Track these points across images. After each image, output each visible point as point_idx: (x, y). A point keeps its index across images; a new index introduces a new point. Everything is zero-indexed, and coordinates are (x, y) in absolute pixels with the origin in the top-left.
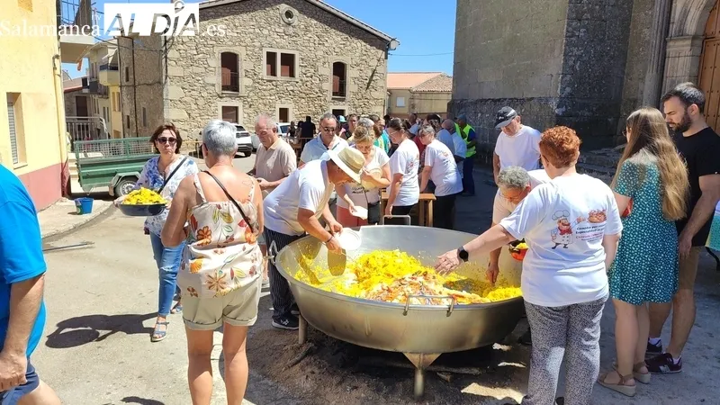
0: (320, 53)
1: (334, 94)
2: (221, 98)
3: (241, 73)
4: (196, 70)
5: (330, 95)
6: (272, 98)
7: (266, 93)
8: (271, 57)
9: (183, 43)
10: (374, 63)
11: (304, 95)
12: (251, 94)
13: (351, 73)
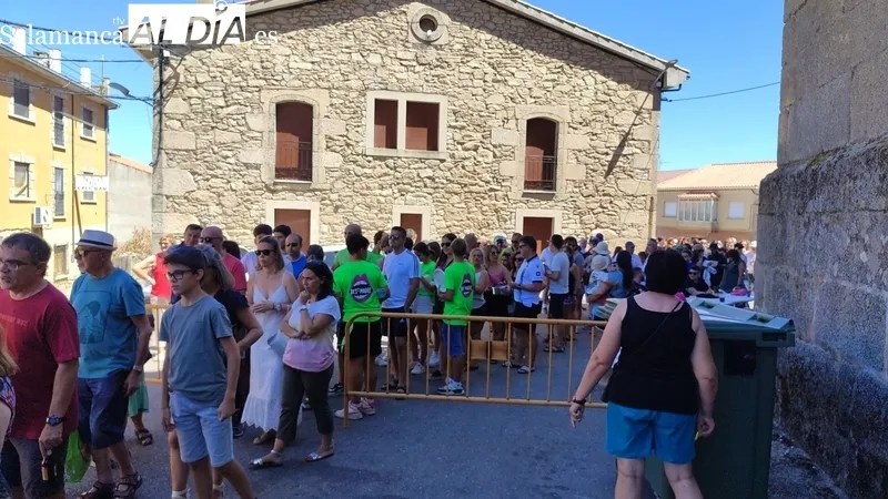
0: (496, 100)
1: (528, 184)
2: (273, 192)
3: (319, 141)
4: (226, 137)
5: (517, 188)
6: (384, 192)
7: (373, 183)
8: (385, 111)
9: (198, 85)
10: (625, 119)
11: (456, 188)
12: (339, 185)
13: (569, 142)
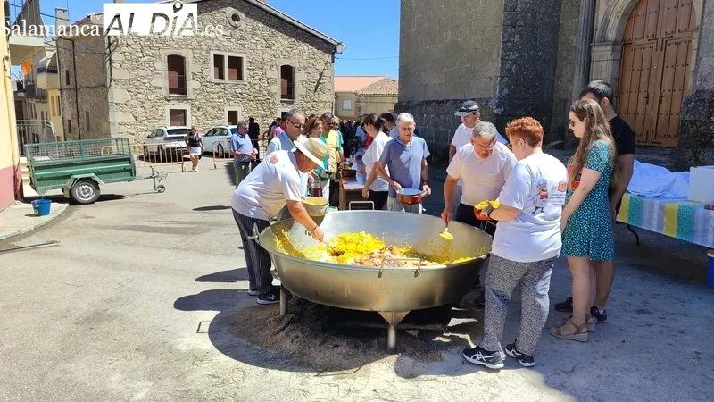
0: (267, 57)
1: (283, 96)
2: (168, 101)
3: (189, 75)
4: (143, 73)
5: (278, 98)
6: (220, 101)
7: (214, 96)
8: (218, 60)
9: (128, 45)
10: (321, 67)
11: (252, 98)
12: (199, 97)
13: (299, 77)
